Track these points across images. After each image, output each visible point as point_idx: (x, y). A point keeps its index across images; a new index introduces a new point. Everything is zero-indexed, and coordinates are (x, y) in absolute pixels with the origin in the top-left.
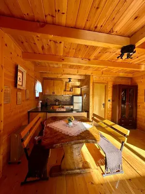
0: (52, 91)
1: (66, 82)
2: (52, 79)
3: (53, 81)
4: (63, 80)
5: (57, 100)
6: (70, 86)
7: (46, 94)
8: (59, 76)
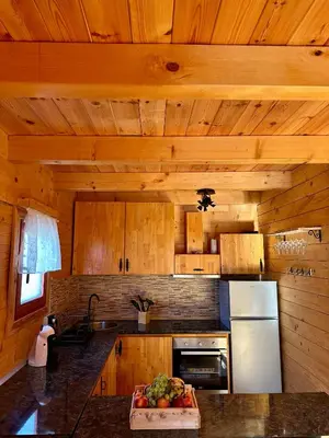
0: (119, 256)
1: (186, 210)
2: (116, 197)
3: (118, 206)
4: (171, 196)
5: (140, 302)
6: (206, 227)
7: (89, 271)
8: (151, 182)
